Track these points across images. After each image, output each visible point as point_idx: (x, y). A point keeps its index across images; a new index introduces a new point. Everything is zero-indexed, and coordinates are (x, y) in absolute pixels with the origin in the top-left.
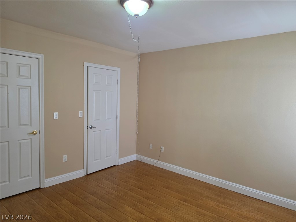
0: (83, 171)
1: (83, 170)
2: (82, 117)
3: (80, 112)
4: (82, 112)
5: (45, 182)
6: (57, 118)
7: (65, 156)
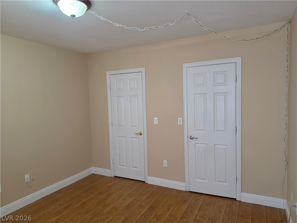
0: (185, 185)
1: (184, 183)
2: (181, 124)
3: (179, 119)
4: (181, 119)
5: (148, 178)
6: (157, 123)
7: (165, 162)
